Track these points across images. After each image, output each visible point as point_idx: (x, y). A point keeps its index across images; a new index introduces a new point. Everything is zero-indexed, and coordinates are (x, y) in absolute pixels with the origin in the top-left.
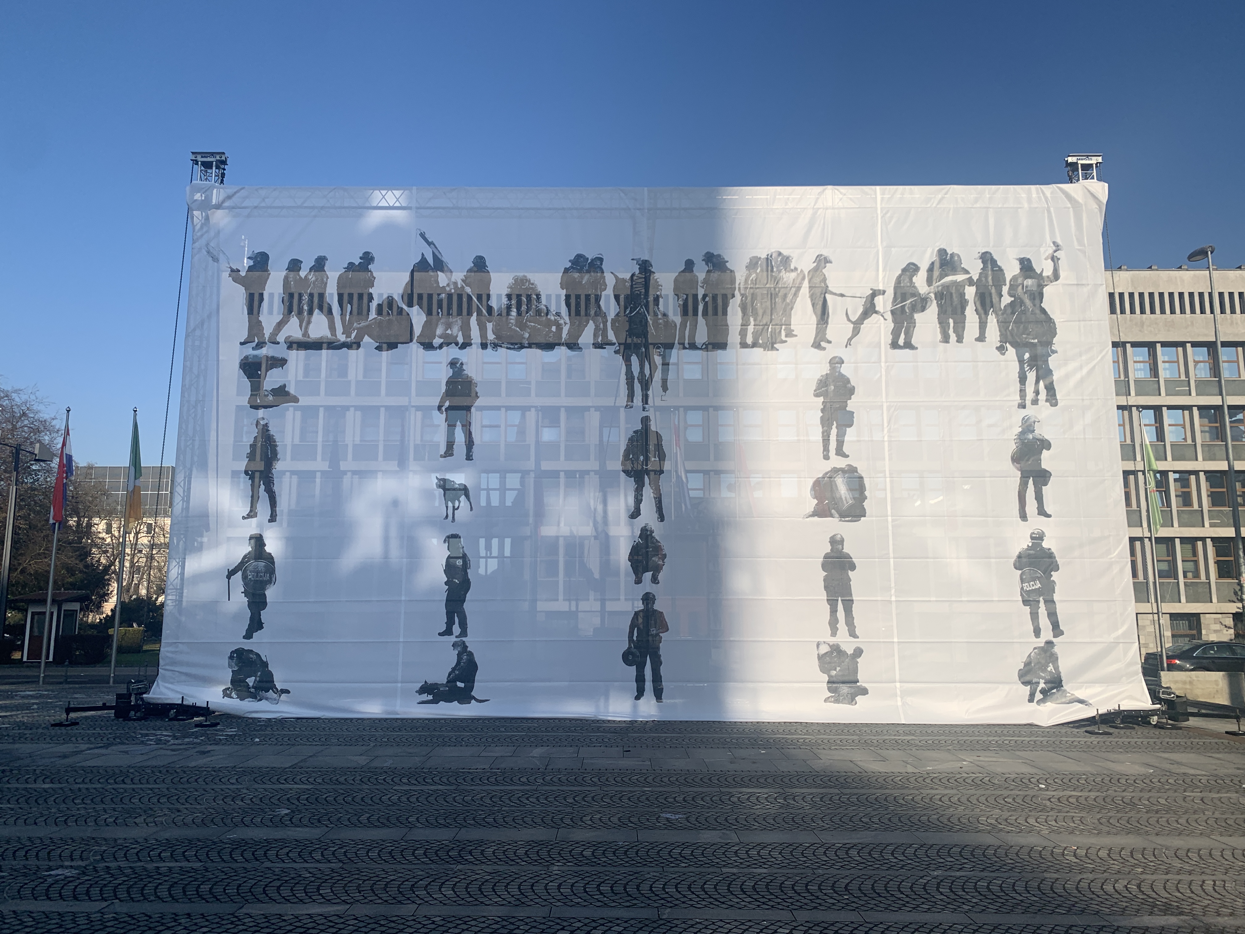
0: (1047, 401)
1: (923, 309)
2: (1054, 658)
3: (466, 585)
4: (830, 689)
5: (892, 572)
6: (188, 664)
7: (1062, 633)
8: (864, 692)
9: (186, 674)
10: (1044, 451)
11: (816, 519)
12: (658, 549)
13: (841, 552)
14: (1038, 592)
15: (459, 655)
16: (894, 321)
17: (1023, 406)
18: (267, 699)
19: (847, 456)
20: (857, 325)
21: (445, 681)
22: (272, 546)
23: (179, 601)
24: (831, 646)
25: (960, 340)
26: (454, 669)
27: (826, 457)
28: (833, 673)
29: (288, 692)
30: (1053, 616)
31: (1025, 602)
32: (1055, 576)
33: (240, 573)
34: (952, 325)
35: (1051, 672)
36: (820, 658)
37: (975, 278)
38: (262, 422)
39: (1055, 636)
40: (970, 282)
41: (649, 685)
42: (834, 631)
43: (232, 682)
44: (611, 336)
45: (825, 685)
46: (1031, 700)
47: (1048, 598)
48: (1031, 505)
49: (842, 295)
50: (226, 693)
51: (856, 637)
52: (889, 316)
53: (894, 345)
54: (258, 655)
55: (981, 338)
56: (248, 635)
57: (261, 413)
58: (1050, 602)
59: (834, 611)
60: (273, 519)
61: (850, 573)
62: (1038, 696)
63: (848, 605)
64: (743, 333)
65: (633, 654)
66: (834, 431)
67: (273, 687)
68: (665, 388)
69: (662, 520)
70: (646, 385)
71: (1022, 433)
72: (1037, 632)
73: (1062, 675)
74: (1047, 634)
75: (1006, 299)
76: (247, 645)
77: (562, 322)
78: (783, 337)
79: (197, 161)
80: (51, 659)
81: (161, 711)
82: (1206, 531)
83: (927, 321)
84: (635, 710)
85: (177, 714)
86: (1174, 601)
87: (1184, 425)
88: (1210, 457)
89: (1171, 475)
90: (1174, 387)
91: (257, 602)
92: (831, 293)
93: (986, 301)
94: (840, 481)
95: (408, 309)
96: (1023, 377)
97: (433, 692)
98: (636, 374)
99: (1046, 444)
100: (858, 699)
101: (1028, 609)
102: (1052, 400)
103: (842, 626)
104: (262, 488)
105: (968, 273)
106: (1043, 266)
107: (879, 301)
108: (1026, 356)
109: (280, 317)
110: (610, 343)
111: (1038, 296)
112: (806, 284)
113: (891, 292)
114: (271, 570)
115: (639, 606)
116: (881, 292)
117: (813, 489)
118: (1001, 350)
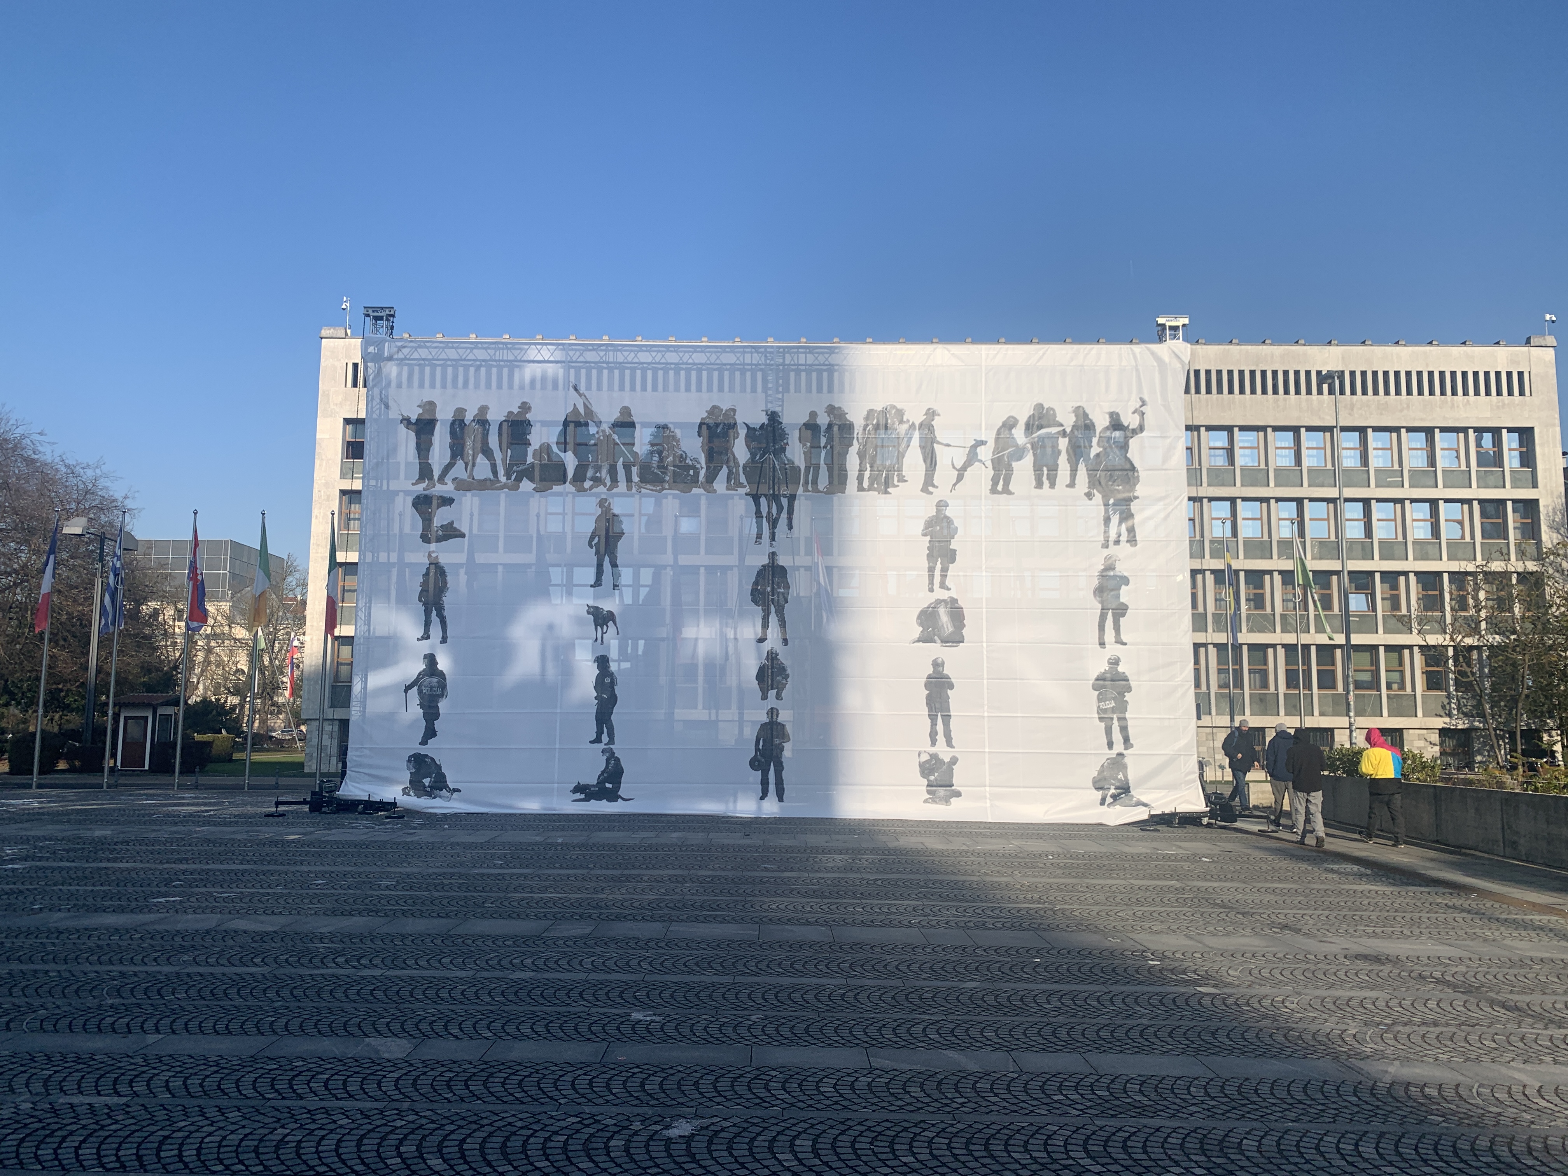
0: (1128, 541)
1: (1020, 459)
2: (1124, 767)
3: (613, 699)
4: (929, 792)
5: (986, 691)
6: (370, 766)
7: (1132, 746)
8: (958, 794)
9: (369, 775)
10: (1123, 587)
11: (921, 644)
12: (782, 670)
13: (941, 673)
14: (1113, 710)
15: (608, 760)
16: (994, 468)
17: (1106, 546)
18: (441, 797)
19: (949, 589)
20: (961, 472)
21: (595, 783)
22: (443, 664)
23: (363, 712)
24: (931, 755)
25: (1052, 485)
26: (603, 772)
27: (931, 590)
28: (932, 778)
29: (459, 791)
30: (1124, 729)
31: (1101, 719)
32: (1128, 696)
33: (416, 688)
34: (1045, 472)
35: (1120, 780)
36: (921, 765)
37: (1068, 430)
38: (434, 555)
39: (1126, 749)
40: (1064, 434)
41: (772, 787)
42: (934, 742)
43: (411, 782)
44: (743, 479)
45: (924, 788)
46: (1103, 802)
48: (1110, 635)
49: (948, 445)
50: (405, 792)
51: (953, 747)
52: (989, 464)
53: (994, 491)
54: (432, 759)
55: (1072, 485)
56: (424, 742)
57: (433, 546)
58: (1122, 719)
59: (934, 724)
60: (444, 640)
61: (949, 692)
62: (1109, 800)
63: (947, 718)
64: (860, 479)
65: (759, 761)
66: (939, 566)
67: (446, 787)
68: (790, 527)
69: (786, 644)
70: (774, 523)
71: (1105, 570)
72: (1110, 745)
73: (1130, 782)
74: (1119, 747)
75: (1095, 450)
76: (423, 750)
77: (698, 466)
78: (896, 483)
79: (368, 316)
80: (147, 767)
81: (351, 806)
82: (1414, 639)
83: (1024, 468)
84: (759, 808)
85: (365, 808)
86: (1374, 715)
87: (1395, 520)
88: (1422, 556)
89: (1377, 576)
90: (1386, 477)
91: (431, 713)
92: (939, 443)
93: (1077, 452)
94: (942, 611)
95: (562, 455)
96: (1107, 520)
97: (585, 792)
98: (764, 514)
99: (1125, 581)
100: (953, 800)
101: (1103, 725)
102: (1132, 541)
103: (941, 737)
104: (434, 613)
105: (1062, 425)
106: (1130, 420)
107: (981, 450)
108: (1111, 501)
109: (447, 460)
110: (741, 485)
111: (1125, 447)
112: (916, 435)
113: (991, 444)
114: (443, 685)
115: (765, 719)
116: (983, 443)
117: (919, 617)
118: (1089, 496)
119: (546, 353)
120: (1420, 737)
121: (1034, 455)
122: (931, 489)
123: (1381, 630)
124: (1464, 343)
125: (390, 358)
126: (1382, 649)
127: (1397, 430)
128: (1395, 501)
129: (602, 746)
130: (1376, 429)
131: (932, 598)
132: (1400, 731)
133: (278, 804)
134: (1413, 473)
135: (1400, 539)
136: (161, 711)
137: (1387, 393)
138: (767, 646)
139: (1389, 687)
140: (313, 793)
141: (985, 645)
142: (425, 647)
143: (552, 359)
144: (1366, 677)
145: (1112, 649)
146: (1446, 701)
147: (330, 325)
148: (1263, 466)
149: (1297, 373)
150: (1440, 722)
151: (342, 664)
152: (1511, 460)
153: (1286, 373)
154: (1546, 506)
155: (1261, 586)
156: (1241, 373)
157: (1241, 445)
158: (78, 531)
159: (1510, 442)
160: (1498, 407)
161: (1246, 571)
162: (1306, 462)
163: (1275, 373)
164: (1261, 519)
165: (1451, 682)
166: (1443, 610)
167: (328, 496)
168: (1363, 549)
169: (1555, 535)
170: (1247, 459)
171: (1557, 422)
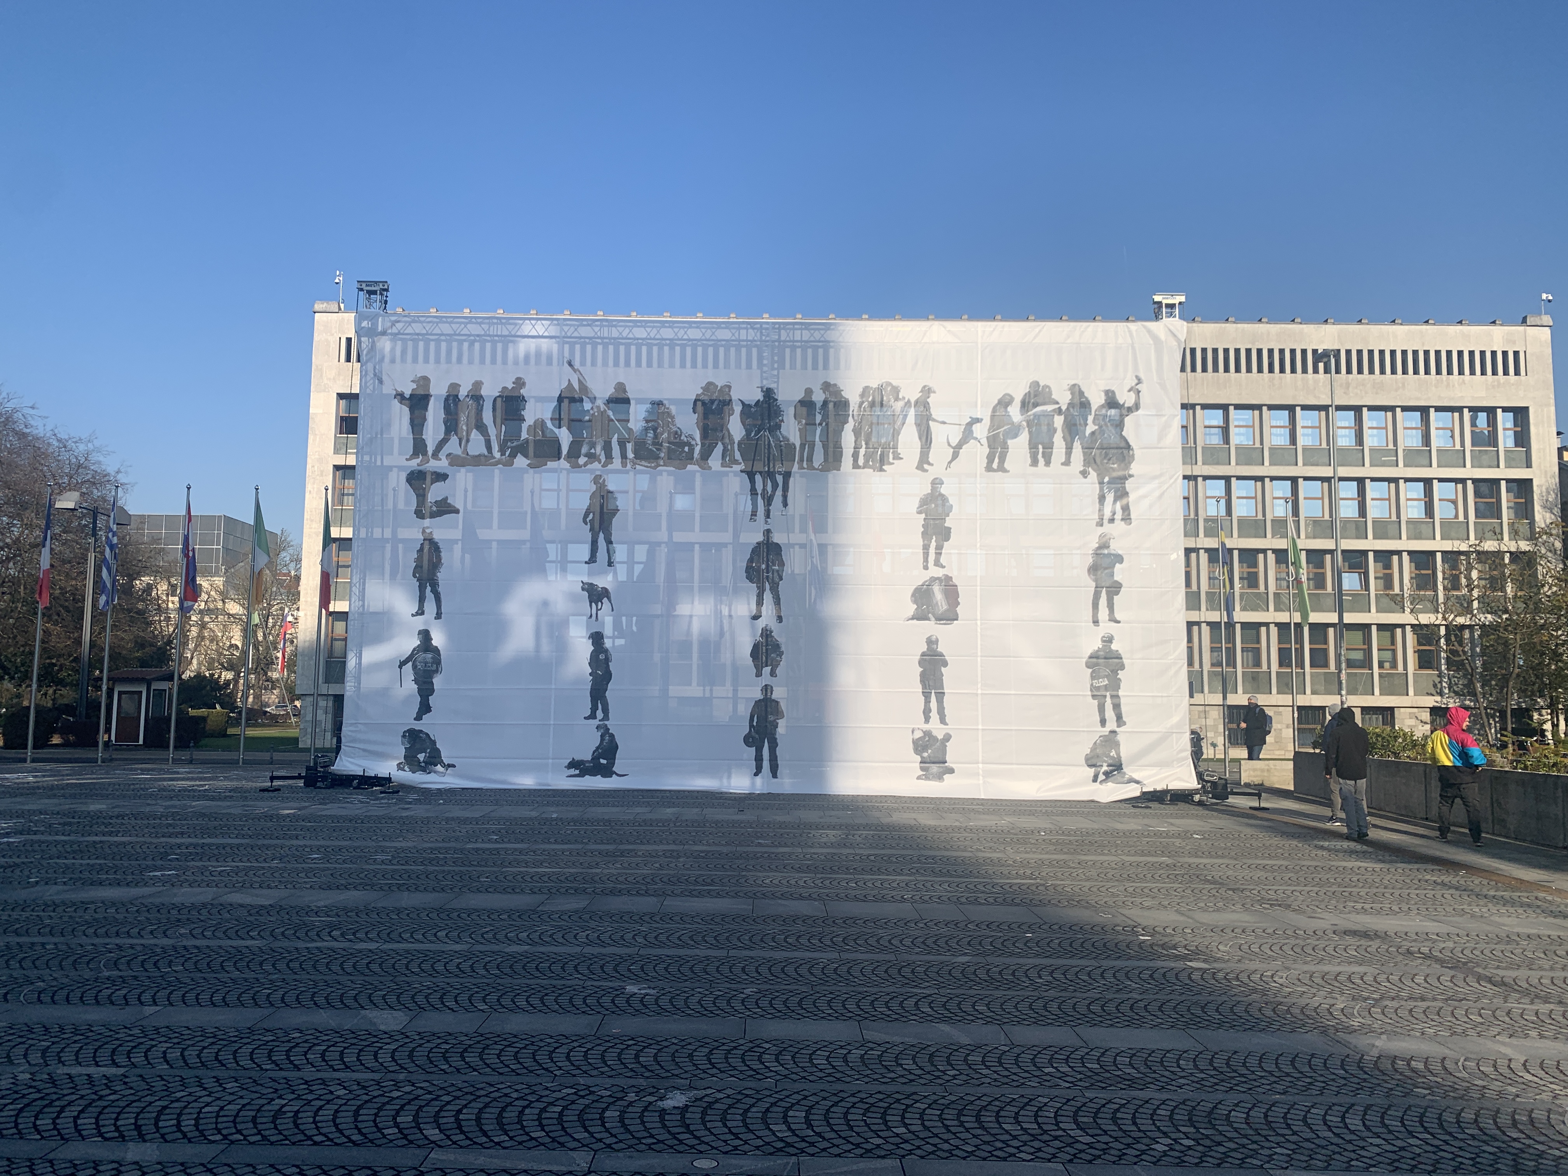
0: (1122, 519)
1: (1015, 436)
2: (1117, 744)
3: (608, 676)
4: (922, 769)
5: (979, 668)
6: (366, 742)
7: (1125, 723)
8: (951, 771)
9: (364, 750)
10: (1117, 565)
11: (915, 621)
12: (777, 646)
13: (935, 651)
14: (1106, 688)
15: (602, 736)
16: (989, 446)
17: (1100, 524)
18: (435, 772)
19: (943, 567)
20: (956, 450)
21: (590, 758)
22: (438, 640)
23: (358, 687)
24: (924, 732)
25: (1048, 463)
26: (598, 748)
27: (926, 568)
28: (925, 755)
29: (454, 766)
30: (1117, 707)
31: (1094, 697)
32: (1121, 674)
33: (410, 664)
34: (1041, 450)
35: (1113, 757)
36: (915, 742)
37: (1064, 408)
38: (428, 531)
39: (1119, 726)
40: (1059, 411)
41: (766, 764)
42: (927, 719)
43: (405, 757)
44: (738, 455)
45: (918, 765)
46: (1095, 779)
47: (1114, 693)
49: (944, 423)
50: (400, 767)
51: (946, 724)
52: (984, 441)
53: (989, 468)
54: (427, 735)
55: (1067, 463)
56: (418, 718)
57: (427, 522)
58: (1115, 697)
59: (927, 701)
60: (439, 616)
61: (943, 669)
62: (1101, 777)
63: (940, 696)
64: (855, 456)
65: (753, 738)
66: (933, 544)
67: (441, 762)
68: (785, 504)
69: (781, 621)
70: (769, 501)
71: (1099, 548)
72: (1103, 722)
73: (1123, 759)
74: (1111, 725)
75: (1091, 428)
76: (418, 726)
77: (693, 443)
78: (891, 460)
79: (362, 290)
80: (141, 742)
81: (346, 781)
82: (1407, 618)
83: (1019, 446)
84: (753, 784)
85: (359, 784)
86: (1365, 693)
87: (1389, 499)
88: (1416, 535)
89: (1371, 555)
90: (1380, 456)
91: (426, 689)
92: (934, 420)
93: (1072, 429)
94: (937, 590)
95: (556, 430)
96: (1102, 498)
97: (579, 767)
98: (759, 492)
99: (1120, 559)
100: (946, 777)
101: (1096, 702)
102: (1127, 518)
103: (934, 715)
104: (429, 589)
105: (1057, 403)
106: (1126, 398)
107: (976, 428)
108: (1106, 479)
109: (442, 436)
110: (736, 462)
111: (1120, 425)
112: (912, 412)
113: (987, 421)
114: (437, 661)
115: (759, 696)
116: (978, 420)
117: (913, 595)
118: (1084, 474)
119: (540, 328)
120: (1411, 716)
121: (1030, 433)
122: (926, 466)
123: (1373, 609)
124: (1460, 322)
125: (384, 333)
126: (1374, 628)
127: (1392, 409)
128: (1389, 480)
129: (596, 722)
130: (1371, 408)
131: (926, 576)
132: (1391, 709)
133: (272, 778)
134: (1408, 452)
135: (1394, 518)
136: (155, 686)
137: (1382, 371)
138: (761, 623)
139: (1381, 665)
140: (308, 768)
141: (979, 622)
142: (419, 623)
143: (546, 334)
144: (1358, 656)
145: (1106, 627)
146: (1437, 680)
147: (323, 299)
148: (1258, 445)
149: (1293, 351)
150: (1431, 701)
151: (336, 640)
152: (1506, 440)
153: (1282, 351)
154: (1540, 486)
155: (1255, 565)
156: (1237, 351)
157: (1236, 423)
158: (71, 505)
159: (1504, 421)
160: (1493, 387)
161: (1240, 550)
162: (1301, 441)
163: (1271, 351)
164: (1255, 498)
165: (1443, 661)
166: (1435, 590)
167: (322, 472)
168: (1357, 528)
169: (1548, 515)
170: (1242, 438)
171: (1552, 401)
